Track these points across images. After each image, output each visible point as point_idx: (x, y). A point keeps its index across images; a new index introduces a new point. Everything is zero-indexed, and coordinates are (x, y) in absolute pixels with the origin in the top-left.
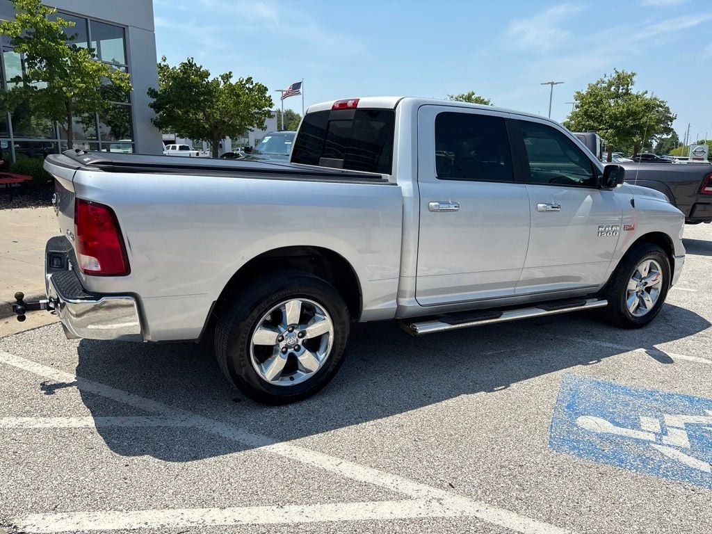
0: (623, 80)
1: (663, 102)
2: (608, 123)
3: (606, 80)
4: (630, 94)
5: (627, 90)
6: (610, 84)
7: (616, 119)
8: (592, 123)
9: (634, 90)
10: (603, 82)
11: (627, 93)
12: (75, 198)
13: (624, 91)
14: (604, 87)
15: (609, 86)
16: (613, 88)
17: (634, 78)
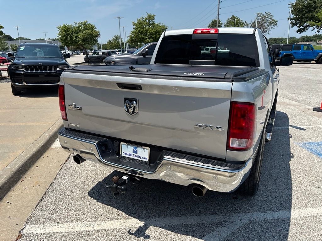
0: (151, 18)
1: (167, 27)
2: (149, 36)
3: (144, 17)
4: (154, 24)
5: (153, 22)
7: (153, 34)
8: (143, 36)
9: (156, 22)
10: (143, 18)
11: (153, 24)
12: (229, 101)
13: (152, 22)
14: (144, 20)
15: (146, 20)
16: (147, 21)
17: (155, 17)
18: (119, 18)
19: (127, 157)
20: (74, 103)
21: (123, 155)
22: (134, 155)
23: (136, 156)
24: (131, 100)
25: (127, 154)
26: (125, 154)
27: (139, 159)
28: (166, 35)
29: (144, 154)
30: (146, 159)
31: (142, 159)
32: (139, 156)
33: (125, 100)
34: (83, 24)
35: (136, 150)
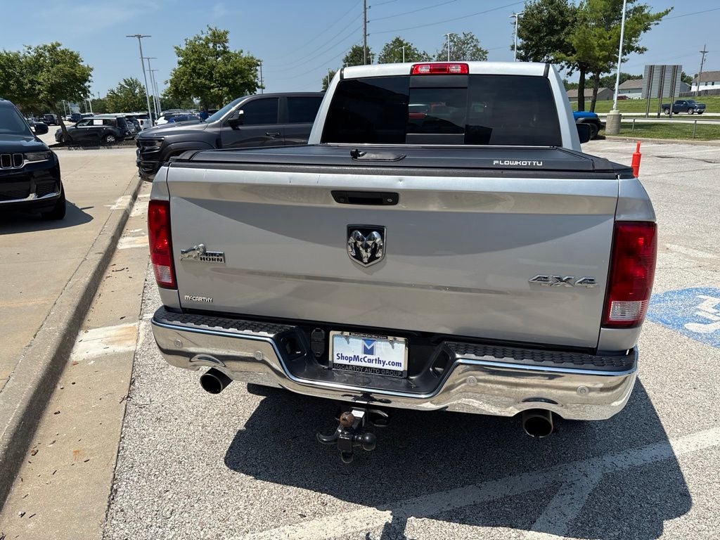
0: (219, 38)
1: (259, 61)
2: (218, 80)
3: (203, 37)
4: (228, 52)
5: (225, 48)
6: (207, 41)
7: (227, 77)
8: (203, 81)
9: (232, 48)
10: (201, 39)
11: (225, 52)
12: (612, 221)
13: (222, 48)
14: (202, 44)
15: (207, 44)
16: (211, 45)
17: (228, 36)
18: (139, 37)
19: (348, 366)
20: (201, 245)
21: (337, 361)
22: (366, 359)
23: (370, 361)
24: (367, 231)
25: (346, 358)
26: (342, 357)
27: (380, 366)
28: (345, 77)
29: (394, 355)
30: (399, 364)
31: (387, 367)
32: (378, 361)
33: (351, 230)
34: (49, 51)
35: (370, 347)
